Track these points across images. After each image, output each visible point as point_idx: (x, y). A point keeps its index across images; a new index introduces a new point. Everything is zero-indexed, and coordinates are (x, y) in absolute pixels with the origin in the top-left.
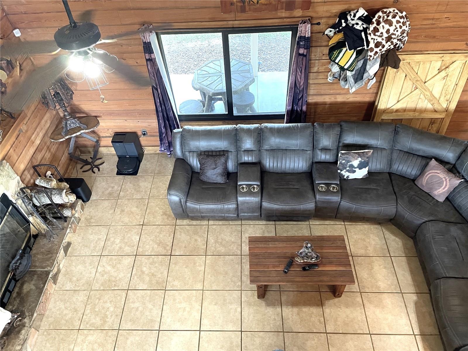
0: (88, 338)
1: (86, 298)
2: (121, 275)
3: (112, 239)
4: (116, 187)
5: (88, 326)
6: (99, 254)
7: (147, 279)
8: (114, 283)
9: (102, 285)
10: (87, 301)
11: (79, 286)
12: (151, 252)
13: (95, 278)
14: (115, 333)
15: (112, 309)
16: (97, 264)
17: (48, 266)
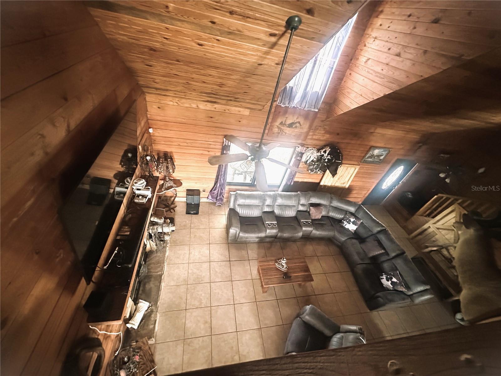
0: (193, 314)
1: (185, 290)
2: (204, 274)
3: (193, 253)
4: (187, 222)
5: (191, 307)
6: (187, 262)
7: (220, 275)
8: (200, 280)
9: (194, 280)
10: (187, 291)
11: (179, 283)
12: (218, 260)
13: (189, 277)
14: (209, 308)
15: (203, 295)
16: (187, 268)
17: (159, 271)
